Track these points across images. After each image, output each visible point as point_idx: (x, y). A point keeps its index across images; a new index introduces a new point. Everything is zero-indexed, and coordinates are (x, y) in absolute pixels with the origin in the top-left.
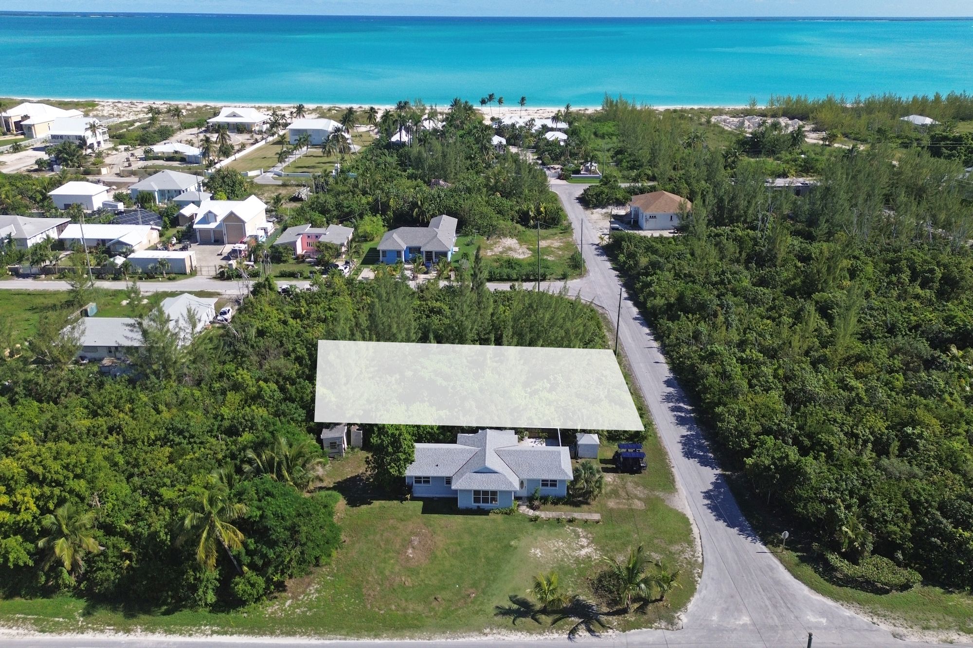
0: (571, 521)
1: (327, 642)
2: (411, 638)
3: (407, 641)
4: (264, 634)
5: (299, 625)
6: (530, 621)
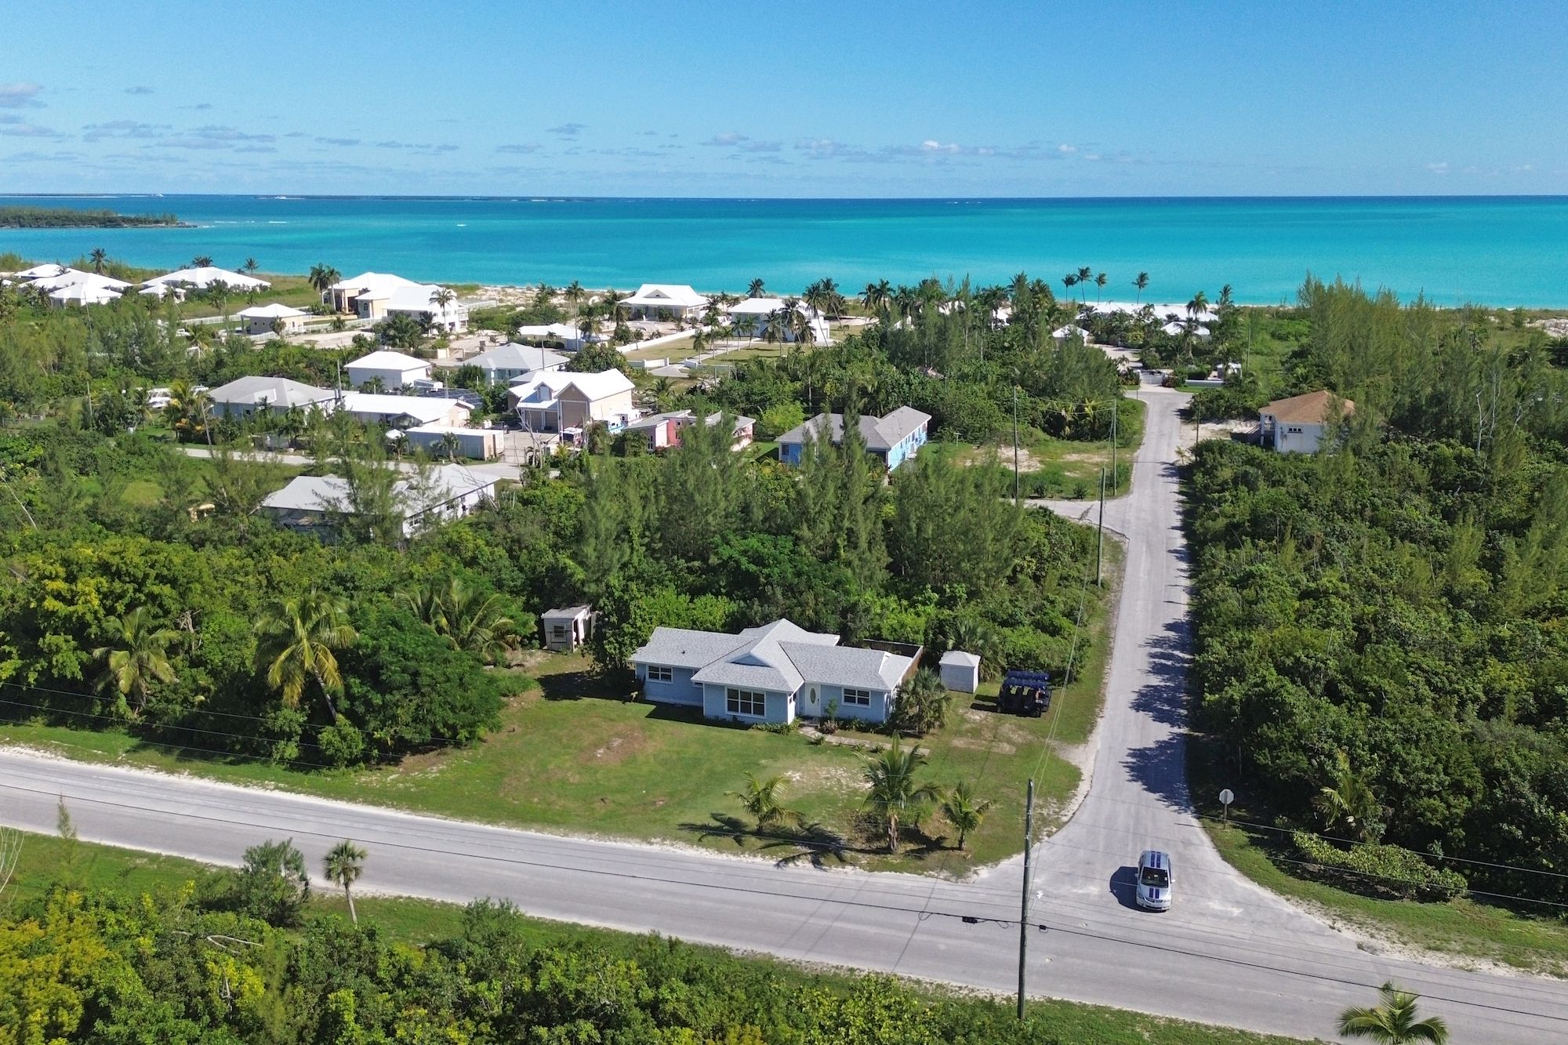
0: (875, 751)
1: (420, 818)
2: (537, 831)
3: (532, 833)
4: (342, 799)
5: (392, 799)
6: (729, 840)
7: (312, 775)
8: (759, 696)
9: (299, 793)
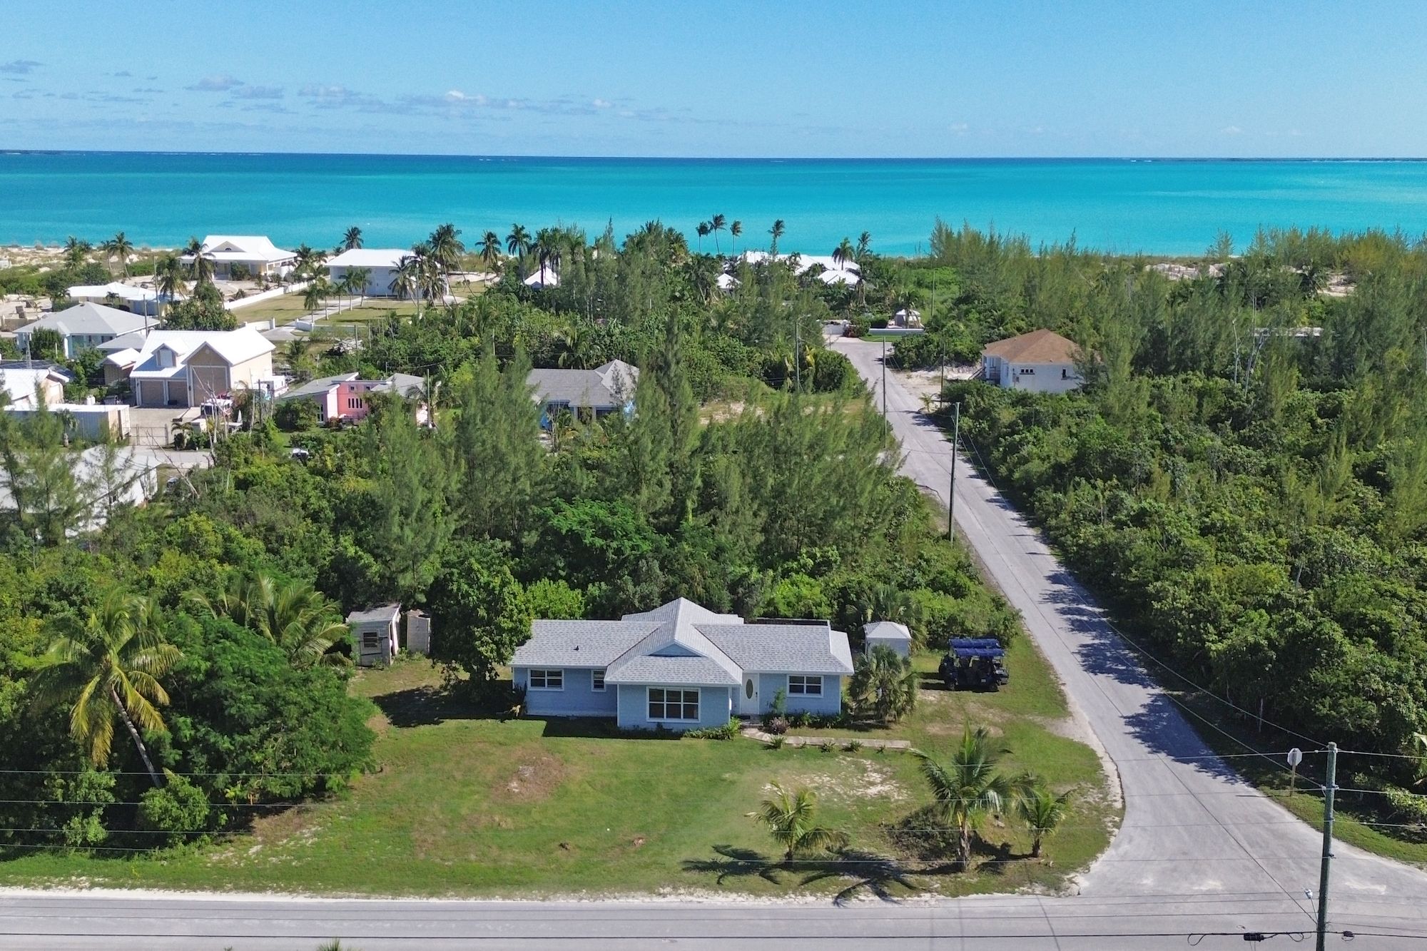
0: (851, 749)
1: (330, 901)
2: (504, 898)
3: (498, 901)
4: (202, 888)
5: (273, 879)
6: (755, 879)
7: (137, 861)
8: (692, 696)
9: (133, 887)
